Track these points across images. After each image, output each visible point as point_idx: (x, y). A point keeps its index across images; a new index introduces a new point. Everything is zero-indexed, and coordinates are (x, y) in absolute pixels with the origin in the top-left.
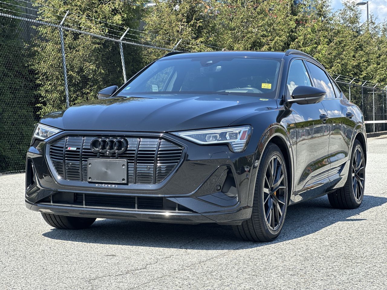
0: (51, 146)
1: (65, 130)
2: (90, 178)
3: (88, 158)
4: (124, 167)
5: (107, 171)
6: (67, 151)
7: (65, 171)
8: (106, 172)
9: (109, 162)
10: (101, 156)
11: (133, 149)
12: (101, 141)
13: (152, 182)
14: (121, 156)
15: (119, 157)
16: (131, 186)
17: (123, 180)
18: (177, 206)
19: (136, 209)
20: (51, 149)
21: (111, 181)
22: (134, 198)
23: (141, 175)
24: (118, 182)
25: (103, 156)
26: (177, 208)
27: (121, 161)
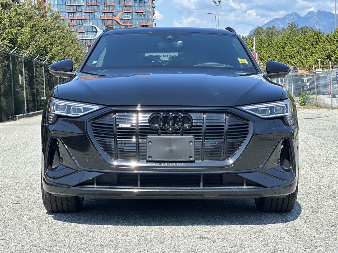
0: (93, 123)
1: (109, 106)
2: (150, 157)
3: (146, 136)
4: (191, 144)
5: (171, 148)
6: (118, 129)
7: (117, 150)
8: (171, 150)
9: (173, 139)
10: (162, 133)
11: (199, 124)
12: (162, 117)
13: (222, 158)
14: (186, 132)
15: (185, 133)
16: (198, 164)
17: (191, 157)
18: (245, 181)
19: (201, 188)
20: (93, 126)
21: (176, 159)
22: (199, 175)
23: (210, 152)
24: (185, 159)
25: (165, 132)
26: (245, 184)
27: (187, 138)
